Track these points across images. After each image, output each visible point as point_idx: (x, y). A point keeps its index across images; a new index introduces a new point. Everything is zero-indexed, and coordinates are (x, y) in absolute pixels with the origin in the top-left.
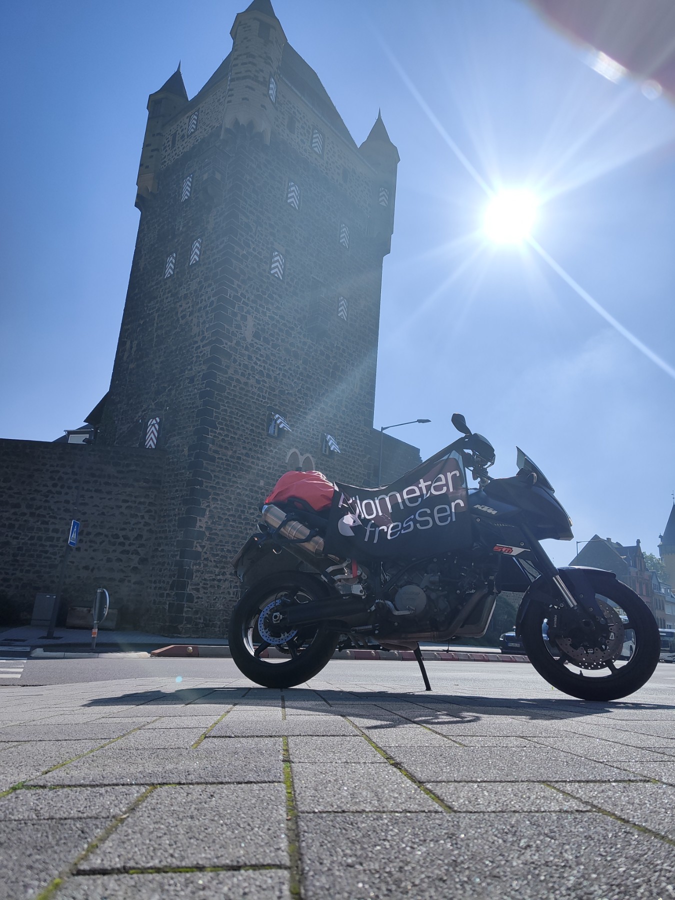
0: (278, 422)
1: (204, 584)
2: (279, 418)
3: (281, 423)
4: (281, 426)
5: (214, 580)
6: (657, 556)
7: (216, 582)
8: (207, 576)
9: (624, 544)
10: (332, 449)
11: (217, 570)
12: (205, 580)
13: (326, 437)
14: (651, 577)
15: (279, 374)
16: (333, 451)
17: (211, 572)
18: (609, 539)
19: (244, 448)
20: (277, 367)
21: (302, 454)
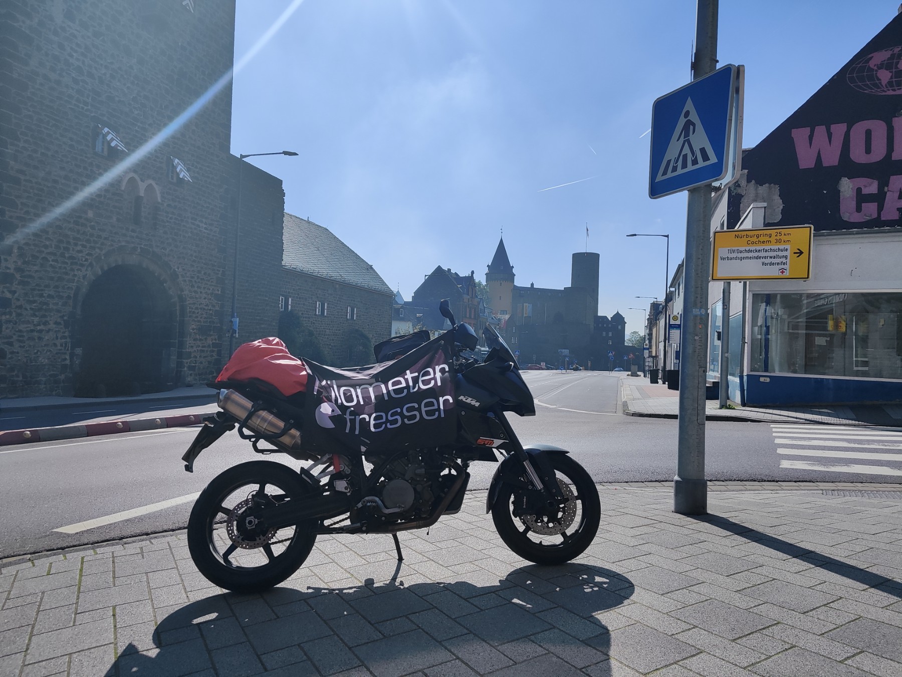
0: (109, 138)
1: (20, 336)
2: (108, 133)
3: (112, 139)
4: (113, 144)
5: (32, 331)
6: (484, 283)
7: (35, 334)
8: (22, 327)
9: (461, 275)
10: (181, 176)
11: (36, 320)
12: (20, 331)
13: (173, 161)
14: (479, 303)
15: (105, 74)
16: (182, 179)
17: (28, 322)
18: (449, 270)
19: (62, 168)
20: (102, 65)
21: (142, 181)
